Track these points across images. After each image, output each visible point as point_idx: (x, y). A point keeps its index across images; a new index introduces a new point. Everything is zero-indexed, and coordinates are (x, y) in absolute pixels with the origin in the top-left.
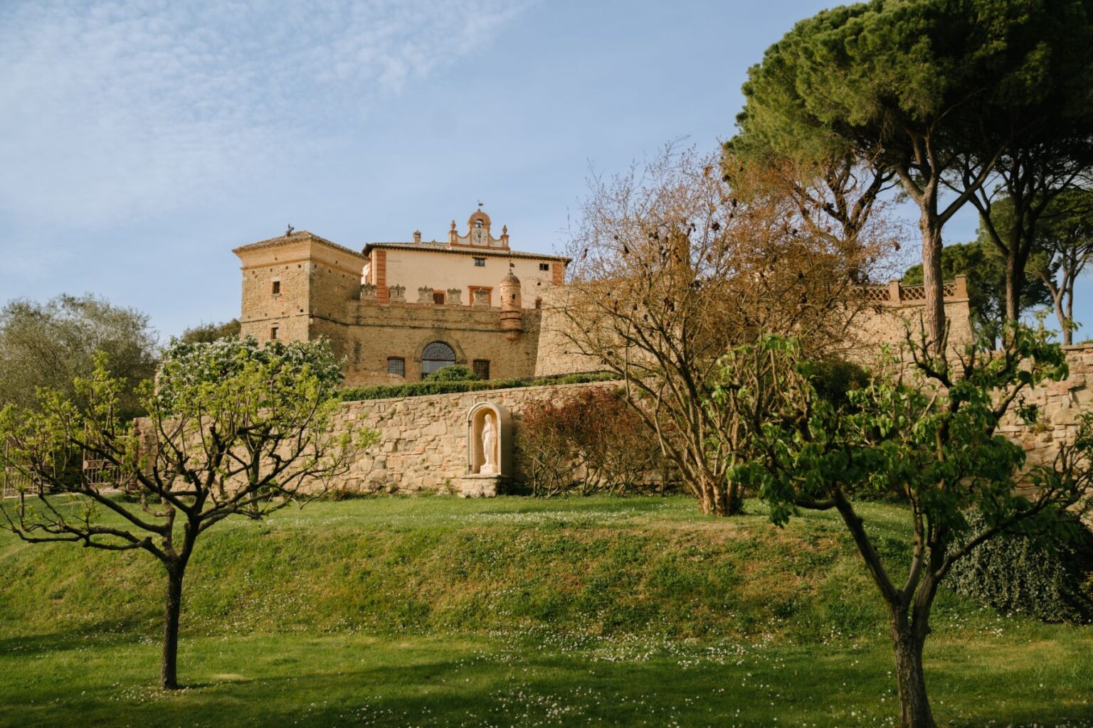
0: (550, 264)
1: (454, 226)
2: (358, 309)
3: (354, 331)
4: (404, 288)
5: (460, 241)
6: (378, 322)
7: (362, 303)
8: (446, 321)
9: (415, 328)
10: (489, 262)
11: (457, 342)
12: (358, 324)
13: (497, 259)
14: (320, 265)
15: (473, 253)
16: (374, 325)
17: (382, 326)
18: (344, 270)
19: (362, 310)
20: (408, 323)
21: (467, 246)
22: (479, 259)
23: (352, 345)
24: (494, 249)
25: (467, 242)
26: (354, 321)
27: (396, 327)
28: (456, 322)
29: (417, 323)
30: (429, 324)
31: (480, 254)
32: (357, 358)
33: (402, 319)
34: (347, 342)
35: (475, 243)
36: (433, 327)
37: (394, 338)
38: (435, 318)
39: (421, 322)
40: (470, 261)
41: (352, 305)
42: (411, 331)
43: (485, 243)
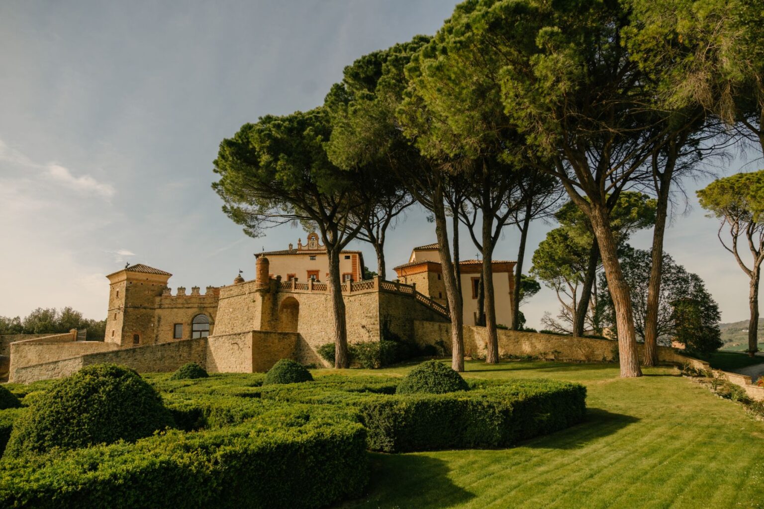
0: (351, 255)
1: (300, 241)
2: (161, 301)
3: (158, 312)
4: (185, 289)
5: (303, 248)
6: (170, 306)
7: (163, 297)
8: (206, 303)
9: (189, 308)
10: (318, 257)
11: (210, 314)
12: (160, 308)
13: (322, 255)
14: (134, 282)
15: (308, 254)
16: (168, 308)
17: (172, 308)
18: (153, 282)
19: (163, 301)
20: (186, 306)
21: (306, 250)
22: (313, 256)
23: (156, 318)
24: (320, 250)
25: (306, 248)
26: (158, 306)
27: (179, 308)
28: (210, 303)
29: (190, 306)
30: (196, 305)
31: (312, 254)
32: (159, 325)
33: (182, 304)
34: (154, 317)
35: (310, 248)
36: (198, 307)
37: (178, 314)
38: (200, 302)
39: (192, 305)
40: (308, 258)
41: (158, 299)
42: (187, 309)
43: (316, 248)
